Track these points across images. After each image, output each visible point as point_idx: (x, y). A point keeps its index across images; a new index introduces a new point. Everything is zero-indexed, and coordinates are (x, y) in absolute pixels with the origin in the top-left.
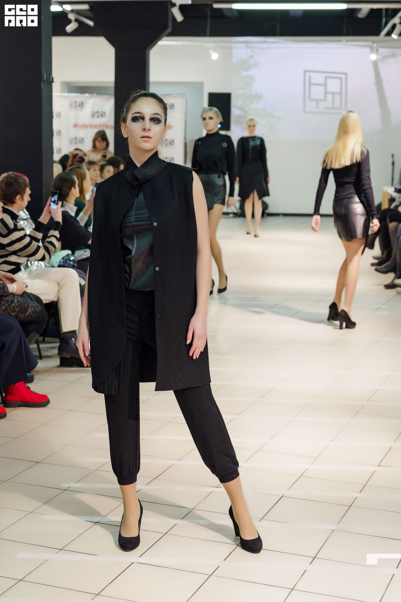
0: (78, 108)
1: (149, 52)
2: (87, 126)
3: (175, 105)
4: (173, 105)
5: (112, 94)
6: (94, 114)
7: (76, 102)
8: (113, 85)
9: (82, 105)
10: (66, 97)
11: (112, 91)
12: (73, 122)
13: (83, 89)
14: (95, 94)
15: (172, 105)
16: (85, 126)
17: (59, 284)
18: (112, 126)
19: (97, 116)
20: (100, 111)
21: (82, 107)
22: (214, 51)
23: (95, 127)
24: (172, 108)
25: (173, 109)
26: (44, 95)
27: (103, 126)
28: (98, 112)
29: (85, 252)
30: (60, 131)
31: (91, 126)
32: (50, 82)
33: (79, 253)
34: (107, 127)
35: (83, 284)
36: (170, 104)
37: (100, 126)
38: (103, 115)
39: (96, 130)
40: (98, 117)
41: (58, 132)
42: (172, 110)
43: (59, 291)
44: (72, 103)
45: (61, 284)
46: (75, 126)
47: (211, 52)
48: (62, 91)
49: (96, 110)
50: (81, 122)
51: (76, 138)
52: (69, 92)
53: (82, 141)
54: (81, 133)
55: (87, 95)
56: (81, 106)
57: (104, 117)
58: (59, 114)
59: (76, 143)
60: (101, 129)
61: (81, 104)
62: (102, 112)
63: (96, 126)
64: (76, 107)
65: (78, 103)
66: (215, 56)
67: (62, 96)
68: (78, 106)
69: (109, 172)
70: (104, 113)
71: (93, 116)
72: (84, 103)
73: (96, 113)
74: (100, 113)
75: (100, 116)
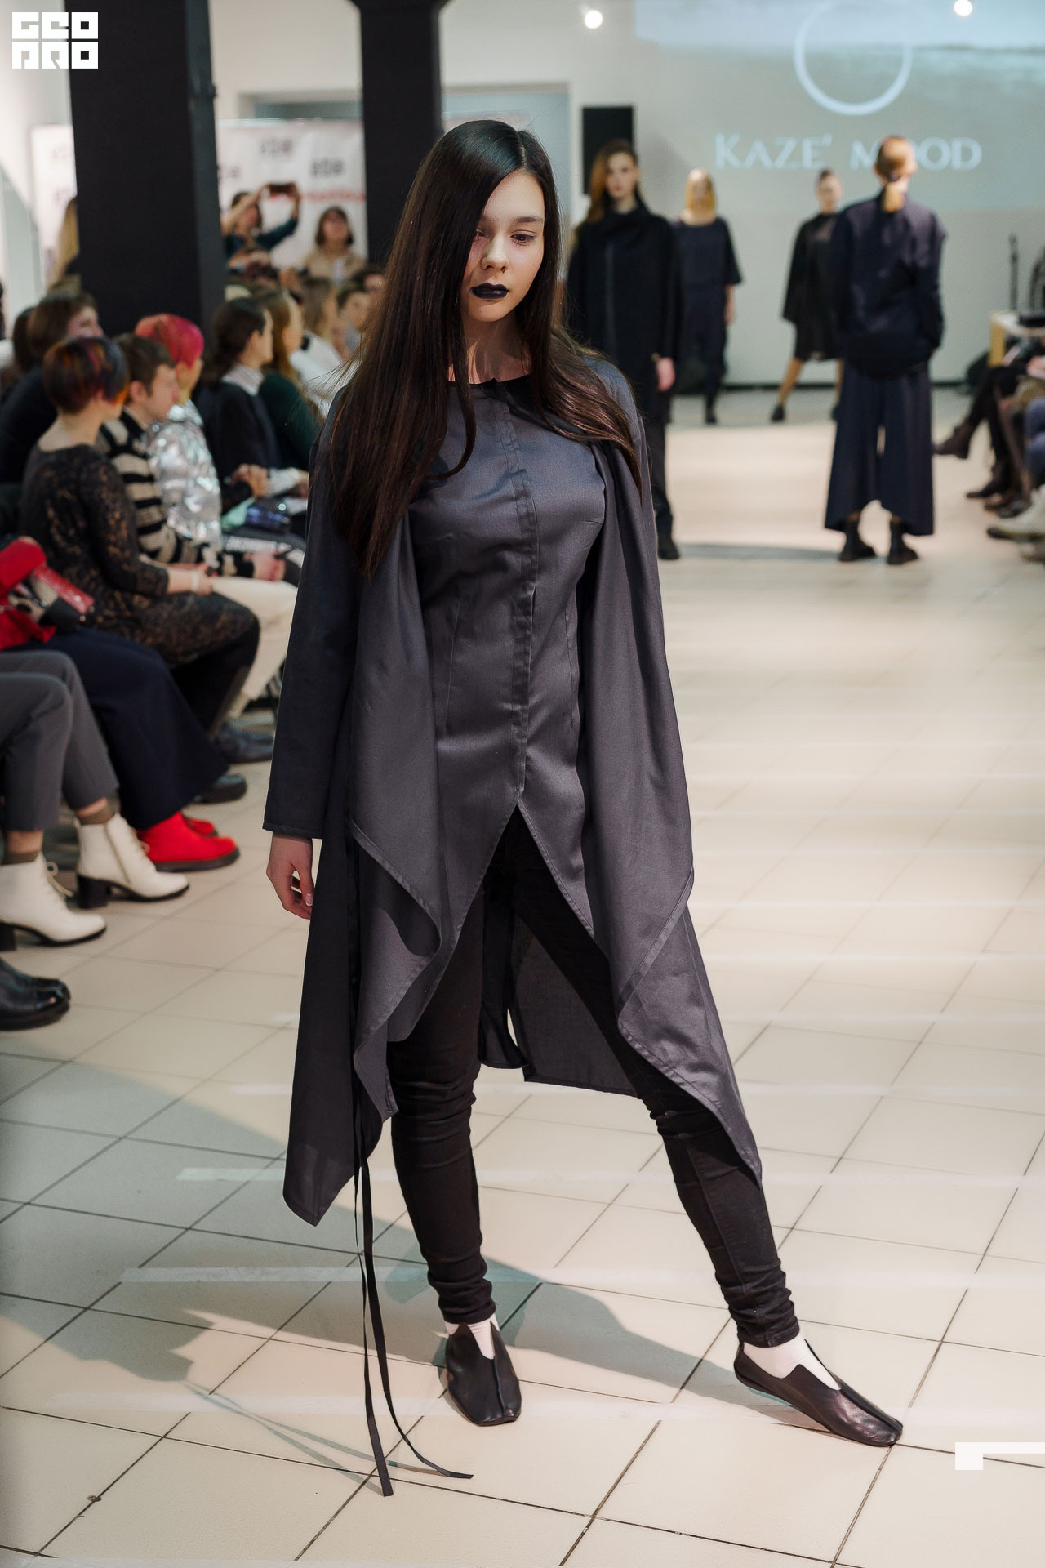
0: (280, 155)
1: (438, 16)
5: (356, 119)
6: (317, 169)
7: (273, 141)
8: (358, 97)
9: (287, 147)
10: (252, 129)
11: (357, 111)
13: (291, 110)
14: (318, 120)
19: (324, 171)
20: (331, 159)
21: (289, 152)
22: (594, 6)
23: (321, 199)
26: (197, 127)
27: (339, 196)
28: (326, 162)
31: (312, 196)
32: (209, 95)
34: (347, 196)
37: (332, 195)
40: (327, 173)
44: (265, 144)
47: (584, 9)
48: (242, 116)
49: (322, 155)
52: (258, 116)
55: (300, 124)
56: (286, 149)
57: (342, 173)
60: (334, 201)
61: (286, 144)
62: (335, 161)
63: (322, 196)
64: (274, 153)
65: (278, 144)
66: (594, 19)
67: (241, 127)
68: (279, 150)
69: (357, 305)
70: (341, 164)
71: (315, 171)
72: (294, 143)
73: (321, 164)
74: (331, 164)
75: (332, 171)
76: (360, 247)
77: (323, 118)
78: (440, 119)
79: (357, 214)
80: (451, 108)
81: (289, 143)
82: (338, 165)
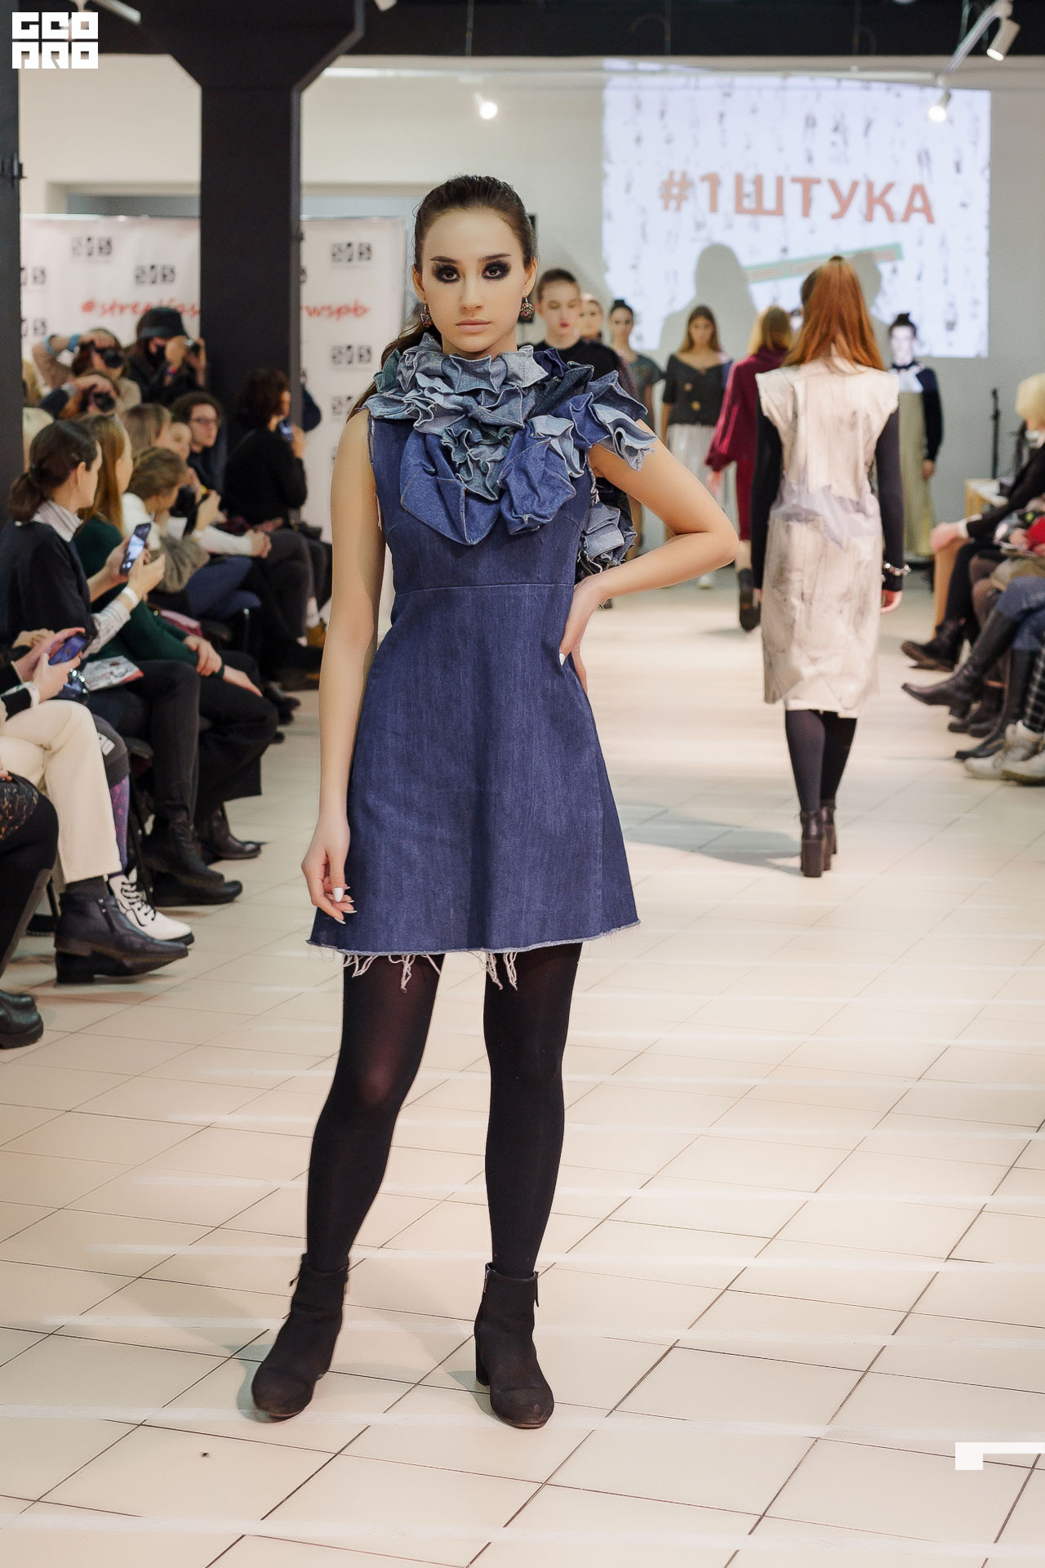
1: (299, 98)
2: (122, 309)
3: (373, 248)
4: (369, 249)
5: (193, 217)
8: (196, 191)
9: (107, 247)
10: (63, 225)
11: (195, 209)
12: (81, 297)
13: (111, 203)
14: (145, 218)
15: (364, 249)
16: (115, 308)
17: (44, 748)
18: (193, 308)
19: (148, 278)
21: (109, 253)
22: (487, 96)
24: (365, 256)
25: (369, 258)
28: (153, 267)
29: (114, 664)
32: (13, 176)
33: (96, 668)
36: (361, 245)
40: (154, 282)
42: (365, 263)
46: (89, 307)
47: (478, 97)
48: (52, 208)
49: (147, 263)
50: (104, 297)
52: (70, 211)
55: (122, 218)
57: (172, 281)
61: (104, 244)
62: (164, 268)
65: (95, 243)
66: (488, 110)
67: (50, 223)
68: (96, 250)
70: (172, 271)
71: (139, 278)
72: (115, 243)
73: (148, 269)
74: (159, 270)
75: (159, 279)
77: (151, 216)
78: (299, 221)
80: (310, 209)
81: (109, 243)
82: (167, 272)
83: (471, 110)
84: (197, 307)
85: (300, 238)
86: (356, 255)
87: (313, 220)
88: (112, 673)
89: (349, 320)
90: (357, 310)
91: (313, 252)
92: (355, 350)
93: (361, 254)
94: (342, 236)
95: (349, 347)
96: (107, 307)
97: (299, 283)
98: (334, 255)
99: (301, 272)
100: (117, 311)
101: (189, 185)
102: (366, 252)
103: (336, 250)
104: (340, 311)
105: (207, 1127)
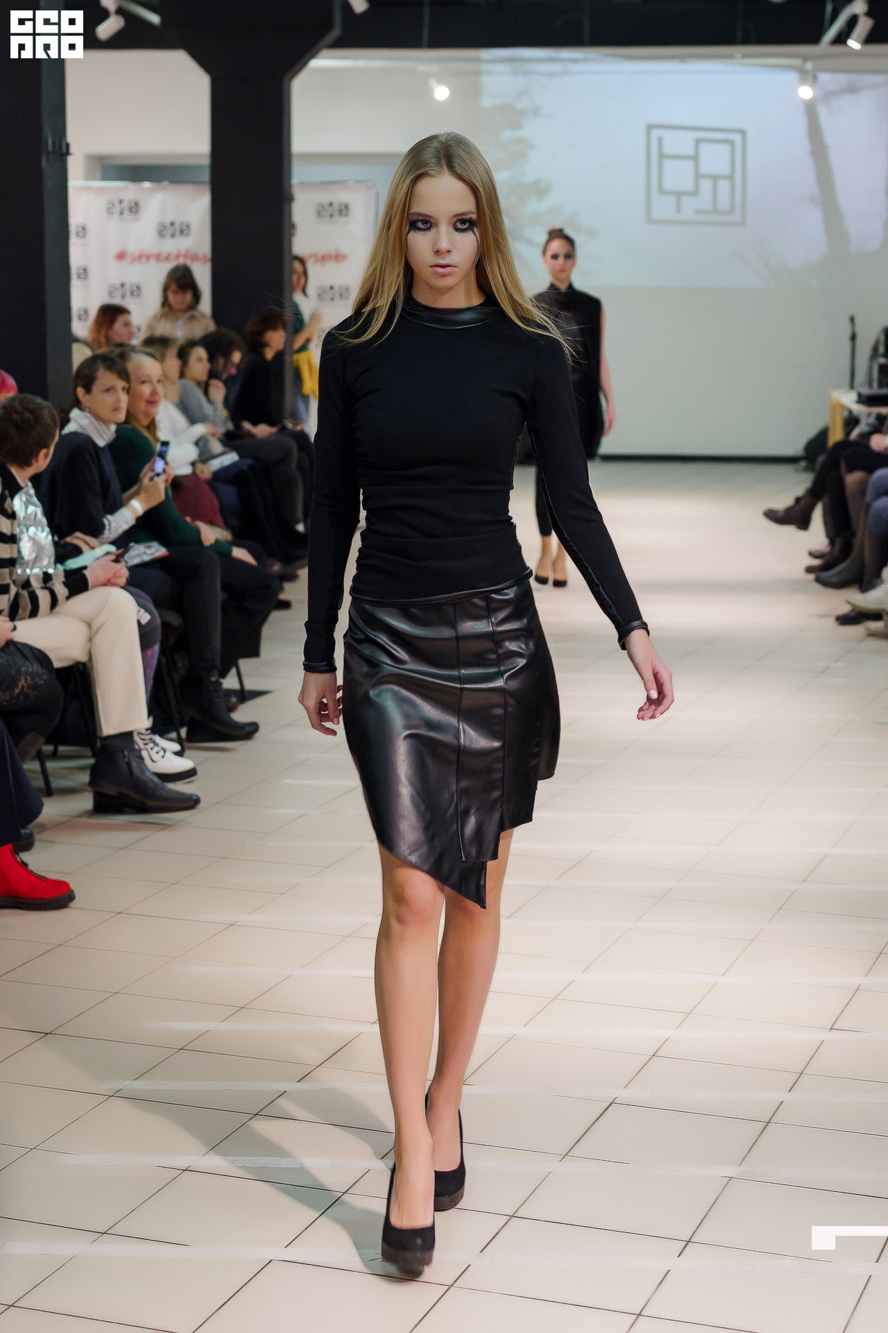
0: (127, 215)
1: (290, 85)
2: (148, 257)
3: (350, 207)
4: (346, 207)
5: (205, 183)
6: (165, 230)
7: (121, 202)
8: (206, 161)
9: (135, 208)
10: (99, 190)
11: (206, 176)
12: (115, 249)
13: (136, 172)
14: (166, 184)
15: (343, 207)
16: (143, 257)
17: (89, 625)
18: (205, 256)
19: (169, 233)
20: (178, 221)
21: (136, 212)
22: (440, 81)
23: (167, 258)
24: (343, 213)
25: (347, 215)
26: (49, 184)
27: (186, 256)
28: (172, 224)
29: (149, 547)
30: (85, 270)
31: (158, 257)
32: (62, 153)
34: (195, 258)
35: (144, 622)
36: (340, 204)
37: (178, 257)
38: (184, 230)
39: (169, 266)
40: (173, 236)
41: (81, 271)
42: (343, 219)
43: (90, 640)
44: (113, 204)
45: (95, 625)
46: (121, 256)
47: (433, 83)
48: (90, 177)
49: (168, 220)
50: (133, 248)
51: (122, 285)
52: (104, 178)
53: (137, 291)
54: (132, 273)
55: (147, 184)
56: (133, 210)
57: (188, 235)
58: (83, 228)
59: (123, 297)
60: (181, 261)
61: (133, 205)
62: (181, 224)
63: (169, 255)
64: (121, 213)
65: (125, 204)
66: (441, 93)
67: (88, 188)
68: (126, 211)
70: (188, 226)
71: (161, 233)
72: (141, 204)
73: (168, 225)
74: (177, 226)
75: (178, 233)
76: (206, 305)
77: (170, 182)
78: (290, 185)
79: (203, 276)
80: (299, 175)
81: (136, 204)
82: (185, 227)
83: (427, 93)
84: (209, 255)
85: (291, 199)
86: (336, 213)
87: (302, 184)
88: (145, 553)
89: (331, 266)
90: (338, 257)
91: (302, 210)
92: (336, 289)
93: (340, 212)
94: (324, 197)
95: (332, 288)
96: (136, 256)
97: (291, 235)
98: (319, 212)
99: (292, 226)
100: (144, 260)
101: (200, 156)
102: (344, 210)
103: (321, 208)
104: (324, 259)
105: (233, 925)
